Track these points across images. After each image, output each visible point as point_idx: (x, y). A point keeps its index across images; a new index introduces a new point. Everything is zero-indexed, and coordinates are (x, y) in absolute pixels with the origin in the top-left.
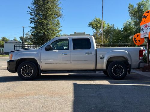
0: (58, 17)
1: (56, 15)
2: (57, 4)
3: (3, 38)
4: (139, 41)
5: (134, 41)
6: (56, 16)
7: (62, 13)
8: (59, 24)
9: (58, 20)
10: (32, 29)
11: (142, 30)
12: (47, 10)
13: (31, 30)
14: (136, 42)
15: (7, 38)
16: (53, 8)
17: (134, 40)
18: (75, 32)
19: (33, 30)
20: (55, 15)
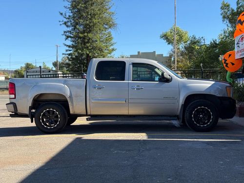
0: (110, 27)
1: (106, 25)
2: (107, 7)
3: (27, 64)
4: (233, 64)
5: (225, 65)
6: (106, 27)
7: (116, 22)
8: (111, 39)
9: (109, 33)
10: (67, 48)
11: (238, 45)
12: (92, 17)
13: (67, 51)
14: (227, 66)
15: (33, 64)
16: (100, 14)
17: (225, 63)
18: (139, 52)
19: (70, 50)
20: (104, 25)
